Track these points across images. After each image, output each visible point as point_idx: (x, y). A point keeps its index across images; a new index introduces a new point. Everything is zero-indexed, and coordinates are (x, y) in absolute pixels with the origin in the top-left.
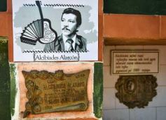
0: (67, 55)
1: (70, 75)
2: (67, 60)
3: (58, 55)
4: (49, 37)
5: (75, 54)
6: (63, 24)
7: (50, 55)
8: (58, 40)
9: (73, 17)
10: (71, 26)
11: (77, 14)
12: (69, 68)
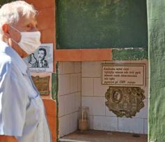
0: (41, 69)
1: (42, 78)
2: (41, 71)
3: (37, 69)
4: (34, 61)
5: (44, 69)
6: (39, 55)
7: (34, 69)
8: (37, 62)
9: (43, 52)
10: (42, 56)
11: (45, 50)
12: (42, 75)
